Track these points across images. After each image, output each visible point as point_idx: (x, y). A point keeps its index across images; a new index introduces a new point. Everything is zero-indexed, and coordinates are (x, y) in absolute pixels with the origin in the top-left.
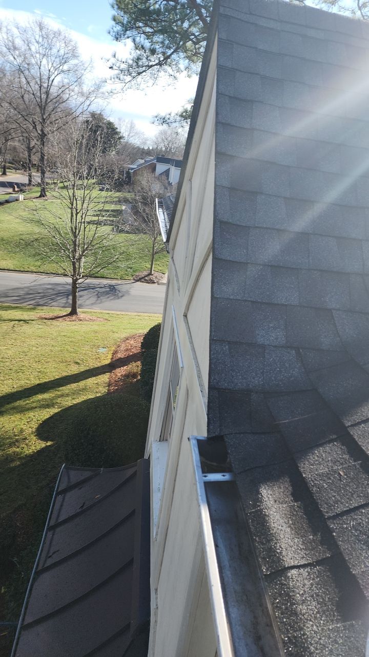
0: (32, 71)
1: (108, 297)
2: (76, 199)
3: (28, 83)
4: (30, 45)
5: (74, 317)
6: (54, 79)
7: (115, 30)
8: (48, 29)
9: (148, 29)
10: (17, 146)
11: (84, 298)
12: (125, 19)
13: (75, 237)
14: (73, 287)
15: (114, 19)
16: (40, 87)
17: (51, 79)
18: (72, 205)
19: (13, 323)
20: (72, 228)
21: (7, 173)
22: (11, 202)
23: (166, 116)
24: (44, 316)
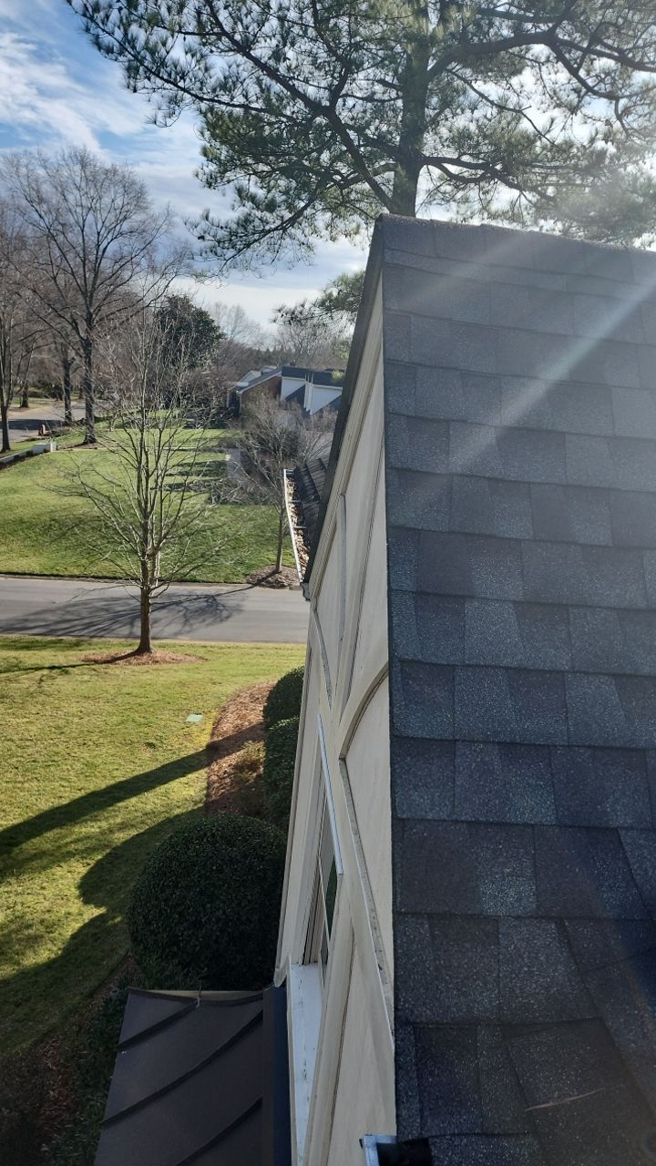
0: (70, 235)
1: (204, 621)
2: (146, 453)
3: (64, 255)
4: (66, 193)
5: (145, 657)
6: (106, 247)
7: (207, 170)
8: (95, 166)
9: (261, 167)
10: (46, 361)
11: (162, 624)
12: (224, 152)
13: (146, 516)
14: (142, 604)
15: (205, 152)
16: (84, 262)
17: (102, 248)
18: (140, 463)
19: (39, 673)
20: (139, 502)
21: (30, 405)
22: (36, 455)
23: (296, 308)
24: (92, 657)
